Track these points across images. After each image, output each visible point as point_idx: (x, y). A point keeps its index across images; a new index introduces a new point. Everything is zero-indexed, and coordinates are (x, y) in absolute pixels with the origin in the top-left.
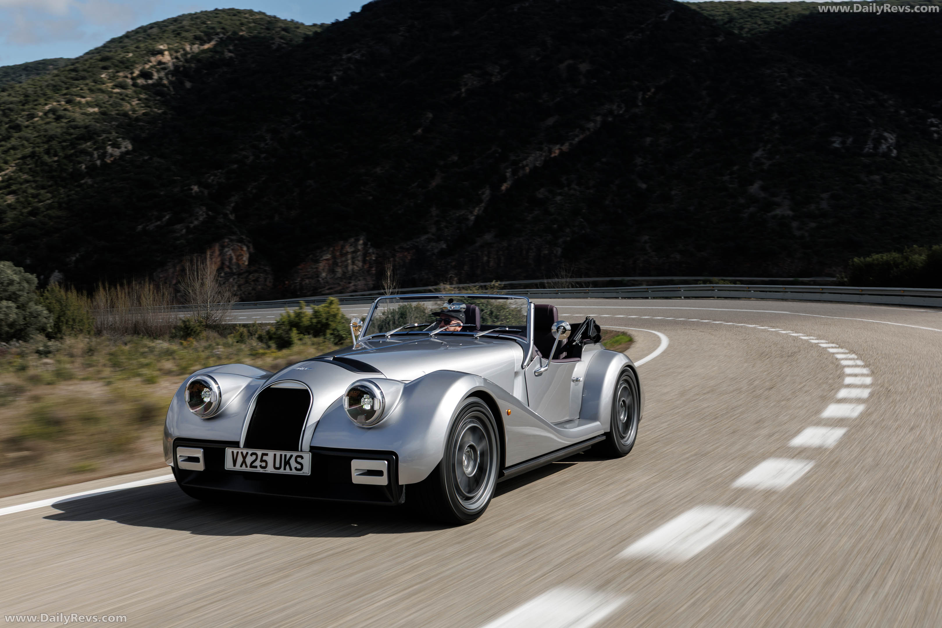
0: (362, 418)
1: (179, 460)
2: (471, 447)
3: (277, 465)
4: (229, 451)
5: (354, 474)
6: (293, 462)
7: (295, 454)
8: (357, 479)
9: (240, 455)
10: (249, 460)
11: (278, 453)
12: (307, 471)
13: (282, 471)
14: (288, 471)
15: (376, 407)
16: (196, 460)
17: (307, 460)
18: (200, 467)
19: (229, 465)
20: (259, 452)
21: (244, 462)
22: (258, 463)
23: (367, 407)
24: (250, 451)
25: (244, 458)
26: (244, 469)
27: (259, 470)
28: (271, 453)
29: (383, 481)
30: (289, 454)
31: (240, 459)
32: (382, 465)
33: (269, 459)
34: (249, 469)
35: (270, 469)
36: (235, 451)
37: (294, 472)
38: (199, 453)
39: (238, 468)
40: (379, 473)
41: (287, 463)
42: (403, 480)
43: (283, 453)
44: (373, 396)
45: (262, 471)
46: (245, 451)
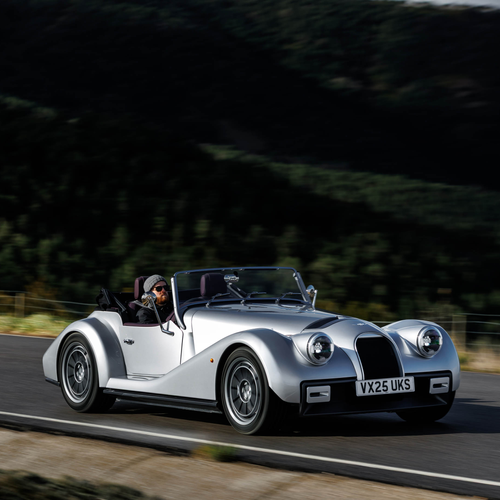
1: (308, 397)
3: (394, 388)
4: (358, 383)
5: (431, 388)
6: (403, 384)
7: (403, 379)
9: (367, 385)
10: (375, 387)
11: (394, 380)
12: (412, 389)
13: (397, 391)
14: (401, 391)
17: (411, 382)
19: (359, 392)
20: (381, 381)
21: (371, 388)
22: (381, 388)
24: (375, 381)
25: (371, 386)
26: (371, 393)
27: (383, 393)
28: (389, 380)
30: (400, 379)
31: (367, 388)
33: (389, 384)
34: (375, 393)
35: (390, 391)
36: (363, 382)
37: (405, 391)
39: (367, 393)
41: (400, 385)
43: (397, 379)
46: (370, 382)
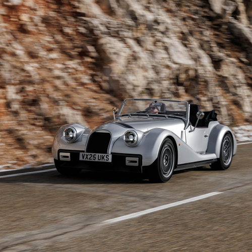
0: (130, 143)
1: (60, 157)
2: (166, 156)
3: (99, 158)
4: (81, 154)
5: (127, 162)
6: (105, 157)
7: (106, 155)
8: (127, 163)
9: (85, 155)
10: (89, 157)
11: (100, 154)
12: (110, 161)
13: (101, 161)
14: (103, 161)
15: (135, 139)
16: (67, 157)
17: (110, 157)
18: (69, 159)
19: (81, 158)
20: (93, 154)
21: (87, 157)
22: (92, 158)
23: (132, 140)
24: (89, 154)
25: (87, 156)
26: (87, 160)
28: (97, 154)
29: (137, 164)
30: (104, 155)
31: (85, 157)
32: (137, 159)
33: (97, 157)
34: (89, 160)
35: (97, 160)
36: (83, 153)
37: (105, 161)
38: (68, 154)
39: (84, 159)
40: (136, 162)
41: (103, 158)
42: (144, 164)
43: (102, 154)
44: (134, 136)
45: (93, 160)
46: (87, 154)
